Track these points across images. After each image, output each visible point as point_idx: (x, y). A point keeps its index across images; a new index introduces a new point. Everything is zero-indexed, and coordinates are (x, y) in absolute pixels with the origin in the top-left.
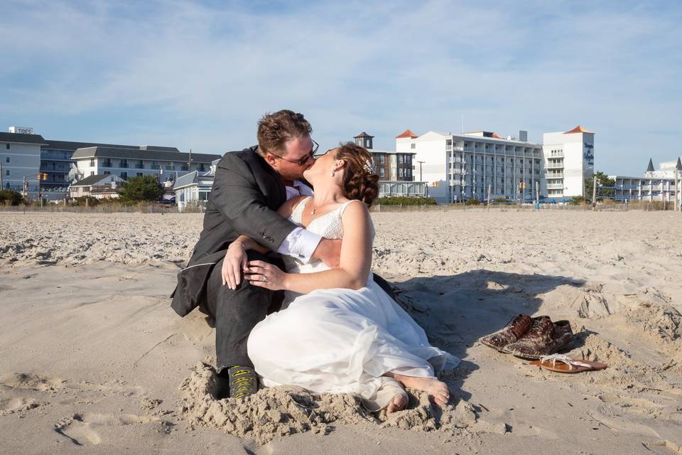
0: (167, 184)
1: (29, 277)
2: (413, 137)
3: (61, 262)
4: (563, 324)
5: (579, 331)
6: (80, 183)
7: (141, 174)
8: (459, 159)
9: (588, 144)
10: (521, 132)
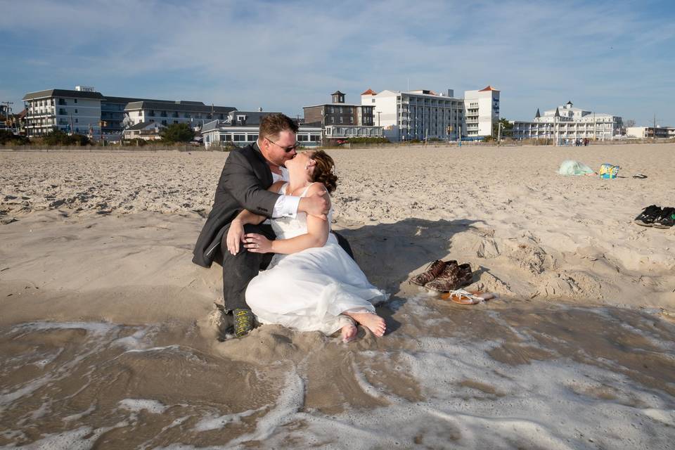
0: (196, 129)
1: (90, 227)
2: (373, 95)
3: (115, 212)
4: (466, 266)
5: (477, 269)
6: (132, 128)
7: (177, 122)
8: (406, 110)
9: (496, 99)
10: (449, 90)
